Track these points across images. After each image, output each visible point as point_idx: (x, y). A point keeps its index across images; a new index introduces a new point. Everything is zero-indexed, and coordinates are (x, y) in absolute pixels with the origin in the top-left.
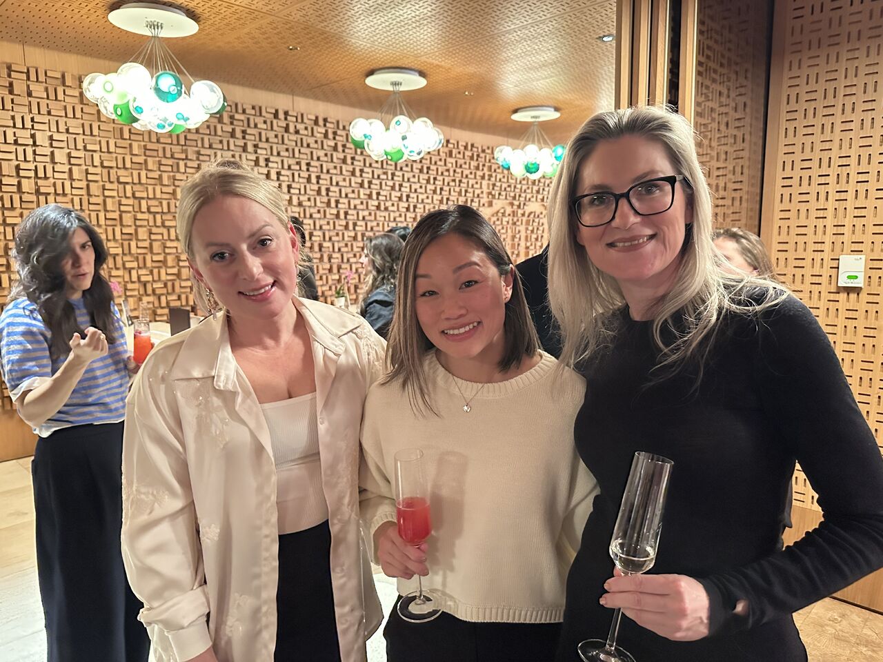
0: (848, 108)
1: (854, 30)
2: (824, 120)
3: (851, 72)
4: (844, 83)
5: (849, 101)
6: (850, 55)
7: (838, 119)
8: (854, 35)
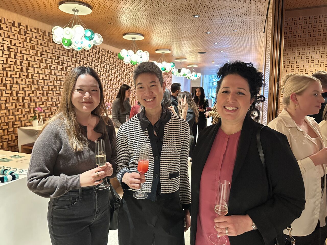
0: (298, 62)
1: (299, 43)
2: (292, 64)
3: (298, 54)
4: (296, 56)
5: (298, 60)
6: (298, 49)
7: (295, 65)
8: (299, 45)
